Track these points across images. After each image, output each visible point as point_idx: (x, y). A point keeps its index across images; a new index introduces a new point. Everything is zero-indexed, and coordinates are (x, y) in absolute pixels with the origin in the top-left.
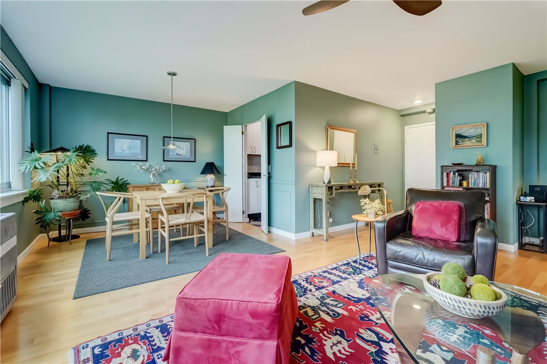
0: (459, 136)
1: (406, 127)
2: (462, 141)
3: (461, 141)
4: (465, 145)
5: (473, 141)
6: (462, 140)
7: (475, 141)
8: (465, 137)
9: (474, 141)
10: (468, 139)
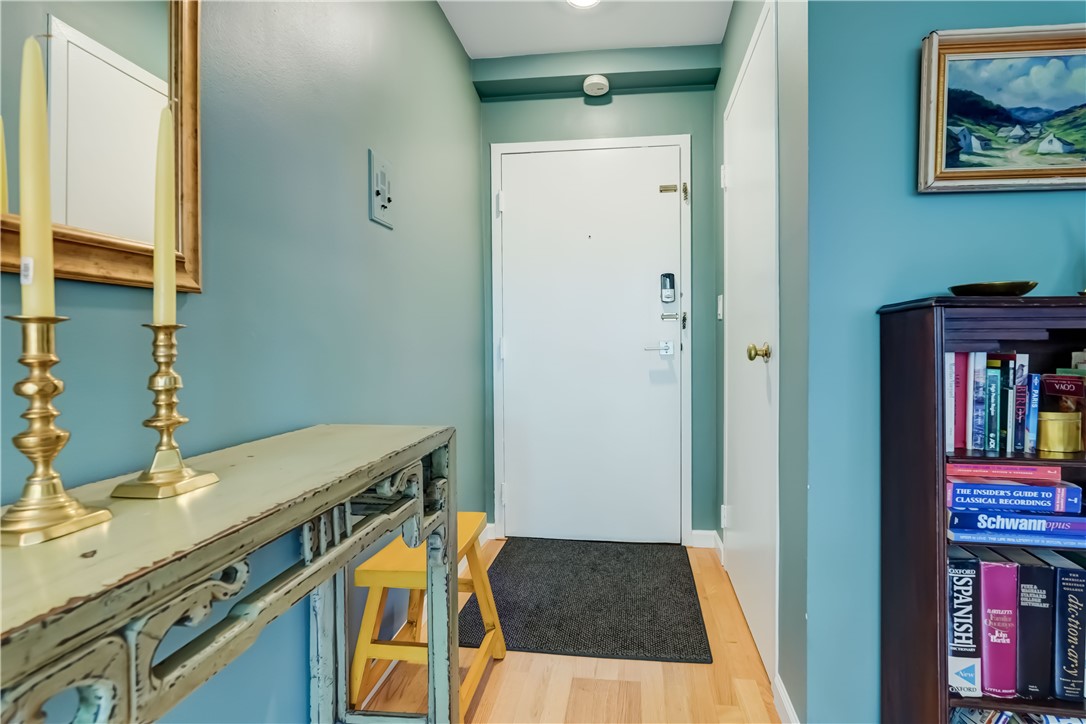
0: (966, 107)
1: (497, 149)
2: (986, 144)
3: (976, 144)
4: (999, 166)
5: (1044, 146)
6: (985, 132)
7: (1057, 147)
8: (1000, 117)
9: (1050, 144)
10: (1018, 131)
